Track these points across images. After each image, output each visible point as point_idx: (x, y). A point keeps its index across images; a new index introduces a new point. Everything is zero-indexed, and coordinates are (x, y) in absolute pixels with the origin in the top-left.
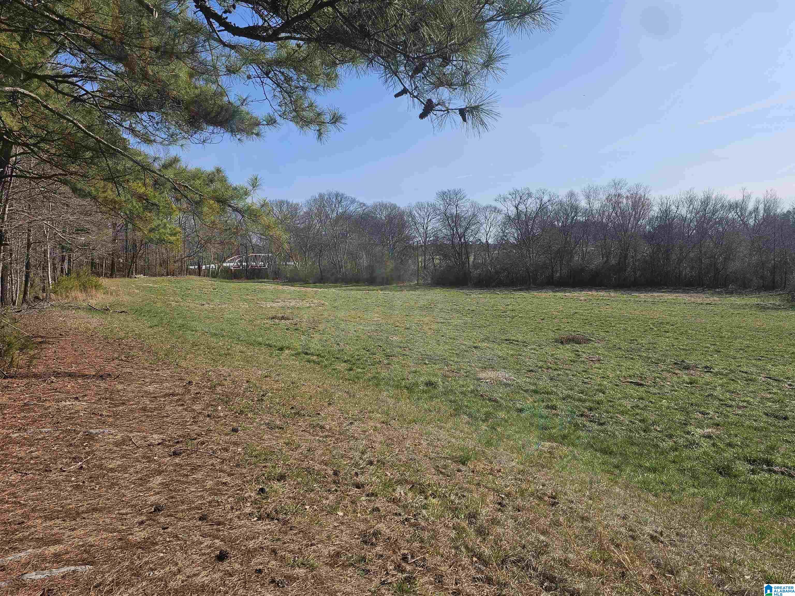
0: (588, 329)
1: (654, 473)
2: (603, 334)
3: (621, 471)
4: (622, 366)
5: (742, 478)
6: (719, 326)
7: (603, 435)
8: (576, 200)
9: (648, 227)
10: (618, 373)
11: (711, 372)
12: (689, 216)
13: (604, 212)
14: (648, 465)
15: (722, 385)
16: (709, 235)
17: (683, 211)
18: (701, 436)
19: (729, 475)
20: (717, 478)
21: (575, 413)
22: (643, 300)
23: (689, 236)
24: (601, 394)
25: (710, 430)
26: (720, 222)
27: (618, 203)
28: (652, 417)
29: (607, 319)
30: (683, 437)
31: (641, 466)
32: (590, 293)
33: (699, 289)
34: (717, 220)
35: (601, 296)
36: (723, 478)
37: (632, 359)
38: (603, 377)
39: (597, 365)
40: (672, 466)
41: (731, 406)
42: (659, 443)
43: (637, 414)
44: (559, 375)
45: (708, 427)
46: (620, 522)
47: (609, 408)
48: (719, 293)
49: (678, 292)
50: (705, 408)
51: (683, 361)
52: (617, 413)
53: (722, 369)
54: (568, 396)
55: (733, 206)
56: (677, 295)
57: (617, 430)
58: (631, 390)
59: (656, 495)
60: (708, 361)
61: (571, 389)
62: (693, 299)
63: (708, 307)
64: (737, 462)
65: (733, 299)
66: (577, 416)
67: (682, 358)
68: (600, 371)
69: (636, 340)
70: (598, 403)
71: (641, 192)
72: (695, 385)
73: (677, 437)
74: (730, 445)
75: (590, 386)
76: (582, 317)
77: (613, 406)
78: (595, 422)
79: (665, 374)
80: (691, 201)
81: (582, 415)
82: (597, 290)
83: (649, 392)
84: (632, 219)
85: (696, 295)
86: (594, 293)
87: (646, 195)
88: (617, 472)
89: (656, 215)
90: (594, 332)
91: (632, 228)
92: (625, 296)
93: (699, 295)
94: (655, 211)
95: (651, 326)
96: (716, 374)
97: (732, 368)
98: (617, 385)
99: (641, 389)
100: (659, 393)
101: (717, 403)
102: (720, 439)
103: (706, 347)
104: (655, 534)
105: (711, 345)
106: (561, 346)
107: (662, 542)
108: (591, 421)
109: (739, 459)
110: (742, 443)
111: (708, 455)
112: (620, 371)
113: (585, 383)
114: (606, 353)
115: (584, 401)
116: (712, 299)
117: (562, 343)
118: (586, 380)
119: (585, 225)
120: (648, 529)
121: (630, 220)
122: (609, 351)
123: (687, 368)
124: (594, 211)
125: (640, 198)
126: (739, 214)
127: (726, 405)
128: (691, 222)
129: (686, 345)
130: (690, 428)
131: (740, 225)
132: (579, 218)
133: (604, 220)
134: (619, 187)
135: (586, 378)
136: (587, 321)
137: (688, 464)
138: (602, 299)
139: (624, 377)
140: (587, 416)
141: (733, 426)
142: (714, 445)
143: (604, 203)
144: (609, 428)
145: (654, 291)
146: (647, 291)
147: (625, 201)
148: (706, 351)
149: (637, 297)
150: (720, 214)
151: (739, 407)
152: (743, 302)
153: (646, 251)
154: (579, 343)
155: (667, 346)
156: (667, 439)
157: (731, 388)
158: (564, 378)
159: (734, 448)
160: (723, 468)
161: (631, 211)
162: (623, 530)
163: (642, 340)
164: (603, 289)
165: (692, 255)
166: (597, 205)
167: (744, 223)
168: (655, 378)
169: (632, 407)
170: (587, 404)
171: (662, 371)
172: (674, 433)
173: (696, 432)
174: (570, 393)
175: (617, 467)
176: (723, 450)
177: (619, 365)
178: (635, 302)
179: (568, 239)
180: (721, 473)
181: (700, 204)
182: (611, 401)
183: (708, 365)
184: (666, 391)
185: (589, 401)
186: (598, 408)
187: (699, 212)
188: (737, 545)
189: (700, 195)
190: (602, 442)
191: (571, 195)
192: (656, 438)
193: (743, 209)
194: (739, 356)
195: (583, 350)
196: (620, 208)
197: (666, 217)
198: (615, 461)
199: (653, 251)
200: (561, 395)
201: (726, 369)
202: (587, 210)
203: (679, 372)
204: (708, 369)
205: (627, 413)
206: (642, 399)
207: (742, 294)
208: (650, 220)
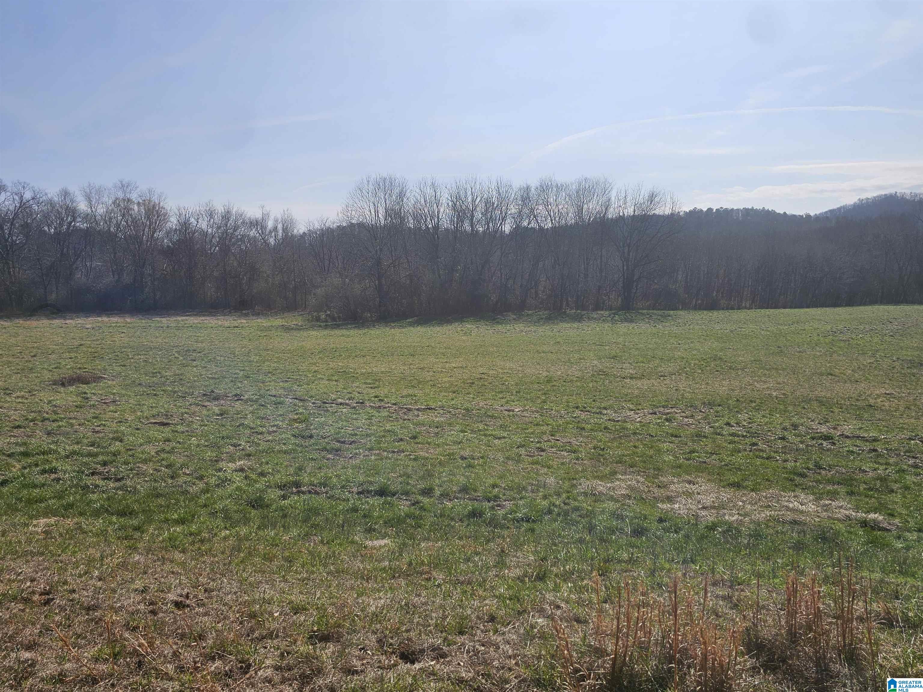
0: (99, 365)
1: (183, 524)
2: (118, 369)
3: (143, 532)
4: (143, 405)
5: (274, 507)
6: (247, 350)
7: (121, 492)
8: (72, 201)
9: (166, 241)
10: (139, 414)
11: (242, 400)
12: (210, 230)
13: (110, 218)
14: (175, 516)
15: (253, 412)
16: (233, 253)
17: (203, 225)
18: (233, 471)
19: (261, 507)
20: (250, 513)
21: (83, 472)
22: (166, 325)
23: (211, 254)
24: (118, 443)
25: (242, 462)
26: (242, 240)
27: (128, 209)
28: (179, 460)
29: (123, 350)
30: (215, 475)
31: (167, 520)
32: (100, 319)
33: (225, 311)
34: (239, 237)
35: (114, 323)
36: (256, 511)
37: (155, 395)
38: (120, 422)
39: (111, 408)
40: (203, 511)
41: (261, 433)
42: (188, 488)
43: (163, 460)
44: (60, 427)
45: (240, 459)
46: (139, 598)
47: (128, 458)
48: (246, 315)
49: (204, 315)
50: (236, 439)
51: (213, 392)
52: (139, 462)
53: (253, 395)
54: (74, 453)
55: (254, 224)
56: (203, 318)
57: (139, 483)
58: (155, 433)
59: (183, 551)
60: (238, 388)
61: (78, 443)
62: (220, 323)
63: (236, 330)
64: (269, 491)
65: (259, 320)
66: (86, 475)
67: (212, 387)
68: (116, 415)
69: (159, 373)
70: (114, 455)
71: (155, 199)
72: (225, 416)
73: (208, 477)
74: (262, 474)
75: (102, 434)
76: (90, 350)
77: (133, 456)
78: (111, 479)
79: (193, 408)
80: (211, 214)
81: (93, 474)
82: (108, 315)
83: (176, 431)
84: (147, 230)
85: (223, 317)
86: (105, 319)
87: (161, 204)
88: (137, 535)
89: (174, 227)
90: (107, 367)
91: (147, 241)
92: (143, 321)
93: (226, 317)
94: (173, 222)
95: (177, 355)
96: (246, 401)
97: (262, 392)
98: (138, 429)
99: (167, 429)
100: (187, 431)
101: (247, 432)
102: (252, 469)
103: (235, 374)
104: (180, 599)
105: (241, 370)
106: (62, 389)
107: (188, 606)
108: (105, 479)
109: (271, 487)
110: (273, 470)
111: (241, 490)
112: (141, 412)
113: (97, 432)
114: (123, 392)
115: (96, 455)
116: (239, 321)
117: (63, 385)
118: (98, 429)
119: (87, 233)
120: (171, 597)
121: (144, 230)
122: (126, 389)
123: (217, 399)
124: (98, 217)
125: (154, 207)
126: (260, 232)
127: (257, 432)
128: (213, 237)
129: (215, 373)
130: (222, 464)
131: (262, 245)
132: (78, 224)
133: (112, 229)
134: (128, 190)
135: (97, 426)
136: (96, 354)
137: (219, 506)
138: (116, 326)
139: (146, 417)
140: (100, 474)
141: (265, 454)
142: (246, 478)
143: (110, 208)
144: (128, 483)
145: (178, 315)
146: (169, 315)
147: (136, 208)
148: (235, 378)
149: (158, 322)
150: (242, 231)
151: (269, 433)
152: (269, 324)
153: (166, 268)
154: (87, 383)
155: (194, 376)
156: (197, 482)
157: (261, 413)
158: (68, 429)
159: (266, 476)
160: (256, 501)
161: (145, 221)
162: (142, 607)
163: (166, 372)
164: (116, 314)
165: (215, 274)
166: (101, 210)
167: (265, 242)
168: (182, 414)
169: (157, 453)
170: (100, 458)
171: (191, 405)
172: (205, 473)
173: (229, 467)
174: (76, 447)
175: (137, 529)
176: (256, 481)
177: (140, 405)
178: (157, 328)
179: (65, 250)
180: (253, 506)
181: (221, 218)
182: (131, 450)
183: (238, 393)
184: (195, 427)
185: (102, 454)
186: (114, 461)
187: (220, 227)
188: (267, 582)
189: (220, 209)
190: (120, 501)
191: (65, 193)
192: (185, 483)
193: (263, 227)
194: (268, 379)
195: (93, 391)
196: (131, 215)
197: (186, 230)
198: (135, 522)
199: (173, 268)
200: (63, 453)
201: (256, 395)
202: (88, 215)
203: (208, 403)
204: (238, 397)
205: (150, 461)
206: (169, 440)
207: (268, 316)
208: (168, 233)
